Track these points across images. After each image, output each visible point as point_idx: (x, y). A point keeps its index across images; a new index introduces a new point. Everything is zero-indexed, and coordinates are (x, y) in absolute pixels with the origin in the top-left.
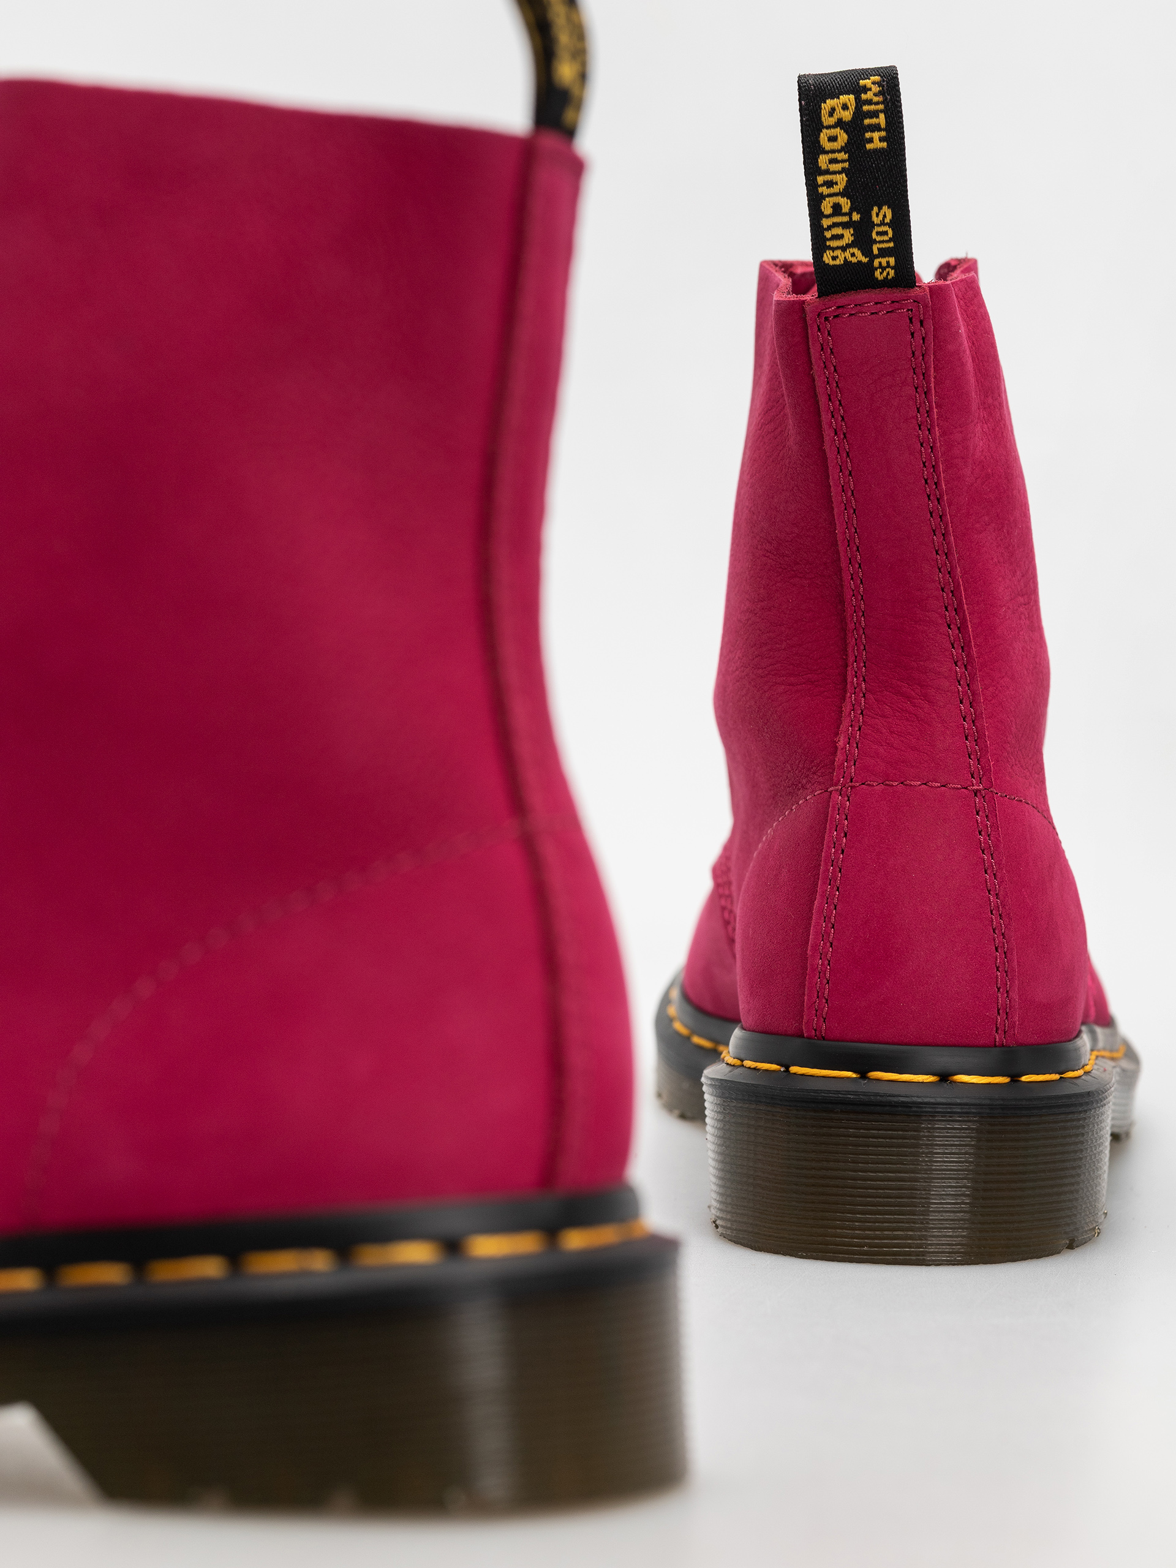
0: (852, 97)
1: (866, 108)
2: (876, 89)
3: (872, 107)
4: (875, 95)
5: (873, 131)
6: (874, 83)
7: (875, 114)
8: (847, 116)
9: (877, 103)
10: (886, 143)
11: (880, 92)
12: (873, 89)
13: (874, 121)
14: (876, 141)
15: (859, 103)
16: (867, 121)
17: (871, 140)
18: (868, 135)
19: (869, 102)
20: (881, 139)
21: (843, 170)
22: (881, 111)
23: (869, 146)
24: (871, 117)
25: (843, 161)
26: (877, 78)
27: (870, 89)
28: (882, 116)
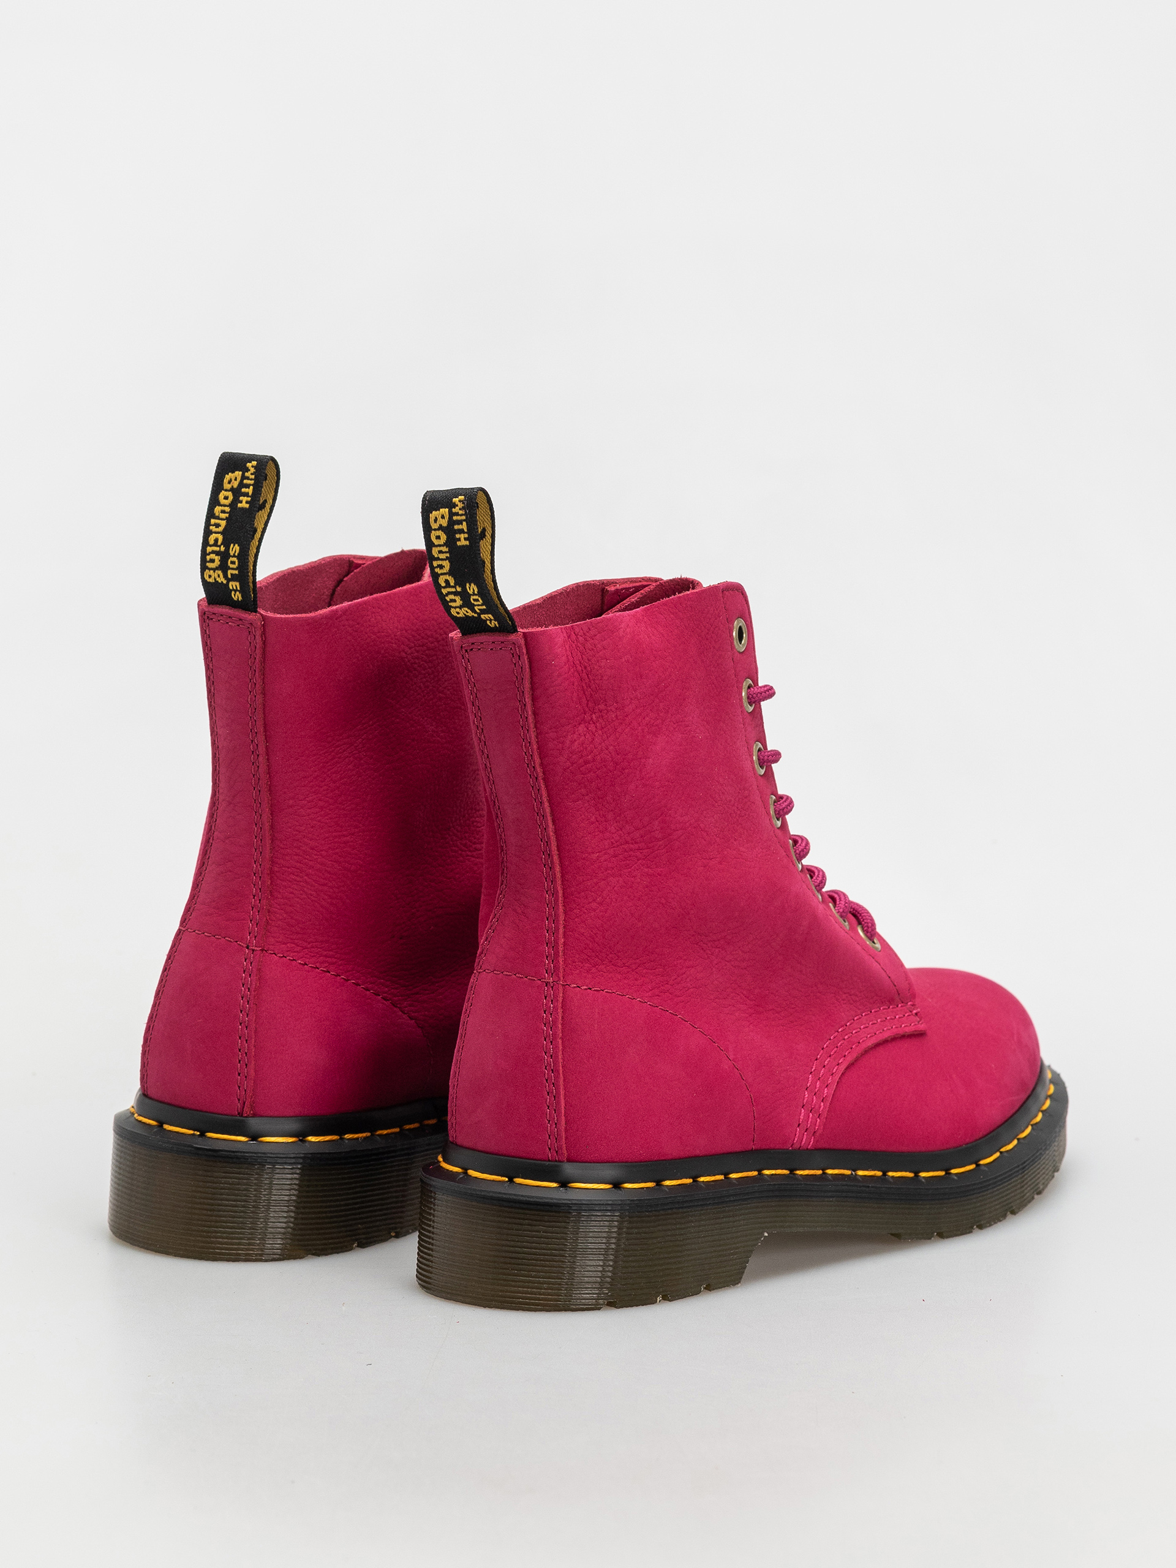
0: (447, 510)
1: (455, 518)
2: (460, 505)
3: (459, 518)
4: (460, 509)
5: (460, 533)
6: (460, 501)
7: (460, 522)
8: (444, 523)
9: (462, 515)
10: (468, 542)
11: (463, 507)
12: (459, 505)
13: (460, 527)
14: (463, 541)
15: (451, 514)
16: (456, 527)
17: (459, 540)
18: (457, 536)
19: (457, 514)
20: (465, 539)
21: (447, 558)
22: (464, 520)
23: (459, 543)
24: (459, 524)
25: (446, 552)
26: (462, 498)
27: (457, 506)
28: (464, 523)
